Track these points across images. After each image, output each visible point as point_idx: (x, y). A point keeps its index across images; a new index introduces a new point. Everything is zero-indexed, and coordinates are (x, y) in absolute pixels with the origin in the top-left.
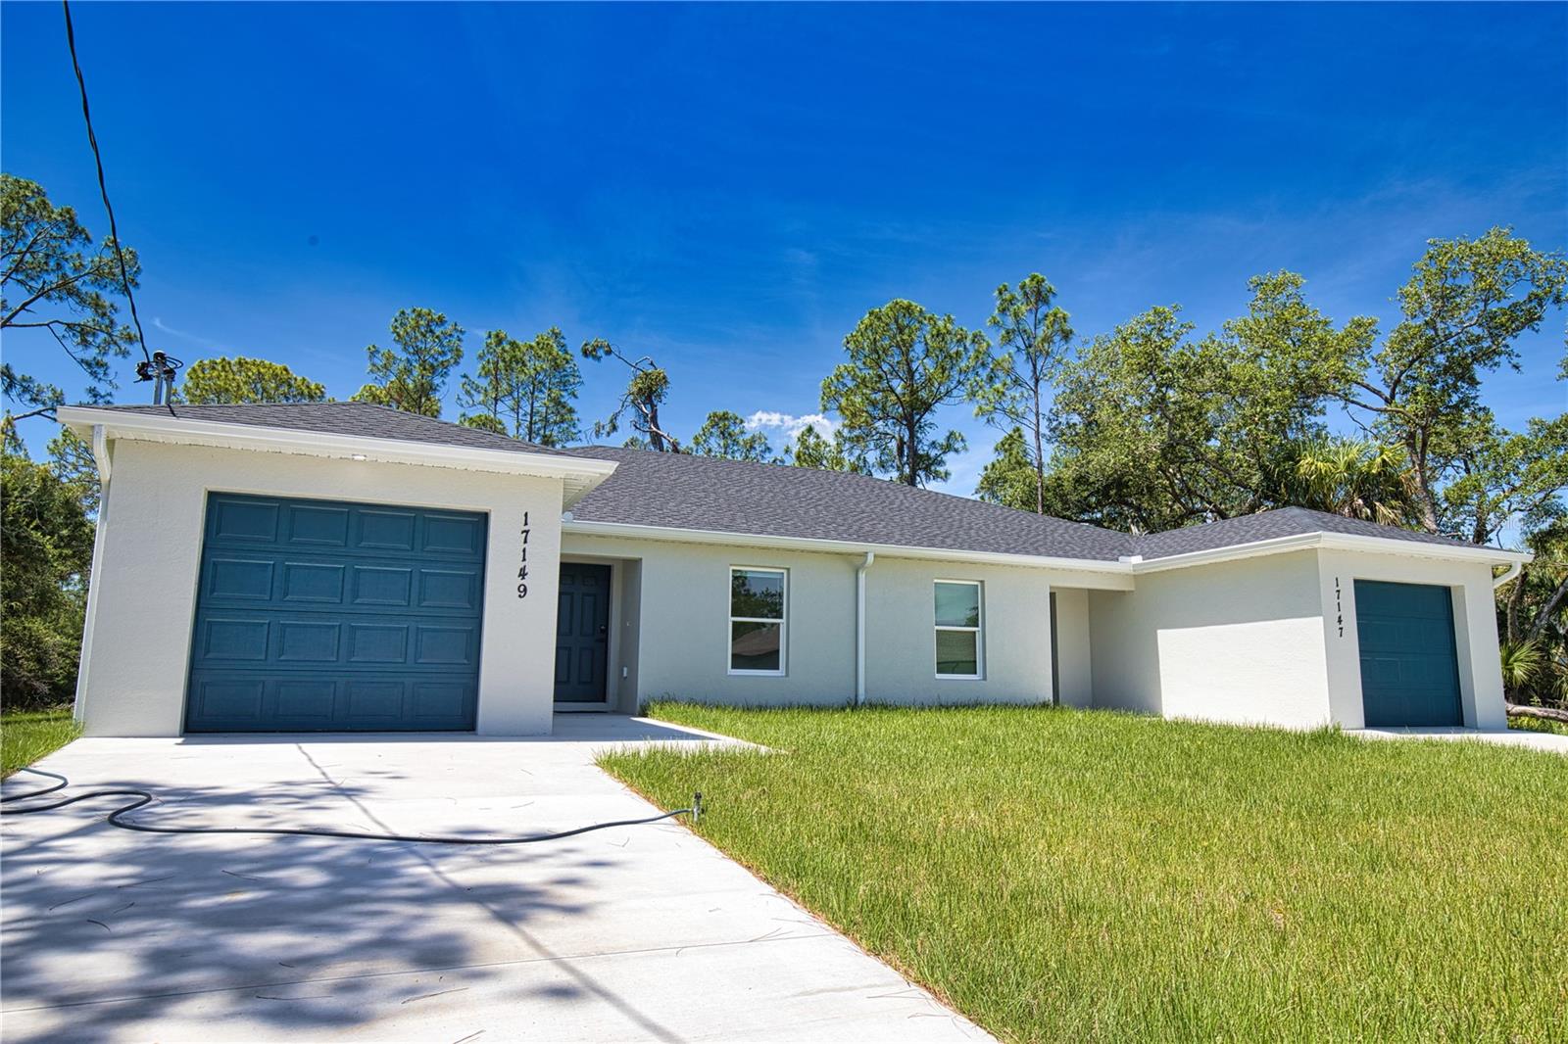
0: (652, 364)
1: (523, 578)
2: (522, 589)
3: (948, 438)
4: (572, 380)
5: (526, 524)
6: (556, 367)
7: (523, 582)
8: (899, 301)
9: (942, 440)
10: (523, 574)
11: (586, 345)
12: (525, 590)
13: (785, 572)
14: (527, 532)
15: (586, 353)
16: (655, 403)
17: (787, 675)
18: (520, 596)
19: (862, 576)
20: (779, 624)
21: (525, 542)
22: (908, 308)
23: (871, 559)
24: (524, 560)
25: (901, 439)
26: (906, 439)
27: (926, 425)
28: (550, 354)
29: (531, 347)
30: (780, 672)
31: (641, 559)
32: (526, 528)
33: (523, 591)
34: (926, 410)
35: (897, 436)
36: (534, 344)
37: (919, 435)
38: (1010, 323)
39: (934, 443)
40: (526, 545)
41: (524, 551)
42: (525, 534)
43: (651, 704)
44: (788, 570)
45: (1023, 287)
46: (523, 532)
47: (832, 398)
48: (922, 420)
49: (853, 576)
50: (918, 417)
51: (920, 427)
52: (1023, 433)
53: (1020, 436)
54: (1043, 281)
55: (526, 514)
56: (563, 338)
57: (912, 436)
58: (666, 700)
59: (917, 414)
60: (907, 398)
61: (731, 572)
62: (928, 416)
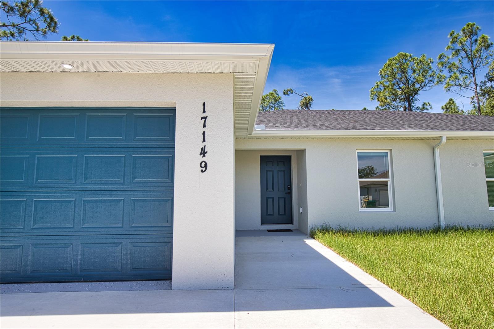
0: (307, 94)
1: (204, 156)
2: (203, 165)
3: (423, 105)
4: (282, 105)
5: (204, 112)
6: (276, 101)
7: (204, 159)
8: (401, 53)
9: (420, 106)
10: (203, 152)
11: (284, 91)
12: (206, 165)
13: (389, 152)
14: (205, 118)
15: (284, 94)
16: (309, 107)
17: (395, 211)
18: (202, 171)
19: (437, 152)
20: (387, 182)
21: (204, 126)
22: (405, 55)
23: (444, 140)
24: (204, 141)
25: (405, 107)
26: (407, 106)
27: (415, 100)
28: (274, 96)
29: (268, 95)
30: (390, 209)
31: (305, 149)
32: (205, 115)
33: (204, 167)
34: (415, 94)
35: (403, 106)
36: (269, 94)
37: (412, 104)
38: (459, 46)
39: (418, 107)
40: (205, 129)
41: (204, 133)
42: (203, 120)
43: (317, 232)
44: (391, 150)
45: (464, 30)
46: (202, 118)
47: (376, 95)
48: (414, 98)
49: (431, 151)
50: (411, 97)
51: (413, 101)
52: (454, 101)
53: (453, 102)
54: (474, 24)
55: (204, 104)
56: (277, 92)
57: (410, 105)
58: (325, 230)
59: (411, 96)
60: (406, 90)
61: (357, 153)
62: (416, 97)
